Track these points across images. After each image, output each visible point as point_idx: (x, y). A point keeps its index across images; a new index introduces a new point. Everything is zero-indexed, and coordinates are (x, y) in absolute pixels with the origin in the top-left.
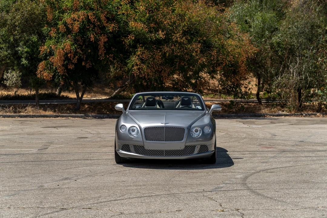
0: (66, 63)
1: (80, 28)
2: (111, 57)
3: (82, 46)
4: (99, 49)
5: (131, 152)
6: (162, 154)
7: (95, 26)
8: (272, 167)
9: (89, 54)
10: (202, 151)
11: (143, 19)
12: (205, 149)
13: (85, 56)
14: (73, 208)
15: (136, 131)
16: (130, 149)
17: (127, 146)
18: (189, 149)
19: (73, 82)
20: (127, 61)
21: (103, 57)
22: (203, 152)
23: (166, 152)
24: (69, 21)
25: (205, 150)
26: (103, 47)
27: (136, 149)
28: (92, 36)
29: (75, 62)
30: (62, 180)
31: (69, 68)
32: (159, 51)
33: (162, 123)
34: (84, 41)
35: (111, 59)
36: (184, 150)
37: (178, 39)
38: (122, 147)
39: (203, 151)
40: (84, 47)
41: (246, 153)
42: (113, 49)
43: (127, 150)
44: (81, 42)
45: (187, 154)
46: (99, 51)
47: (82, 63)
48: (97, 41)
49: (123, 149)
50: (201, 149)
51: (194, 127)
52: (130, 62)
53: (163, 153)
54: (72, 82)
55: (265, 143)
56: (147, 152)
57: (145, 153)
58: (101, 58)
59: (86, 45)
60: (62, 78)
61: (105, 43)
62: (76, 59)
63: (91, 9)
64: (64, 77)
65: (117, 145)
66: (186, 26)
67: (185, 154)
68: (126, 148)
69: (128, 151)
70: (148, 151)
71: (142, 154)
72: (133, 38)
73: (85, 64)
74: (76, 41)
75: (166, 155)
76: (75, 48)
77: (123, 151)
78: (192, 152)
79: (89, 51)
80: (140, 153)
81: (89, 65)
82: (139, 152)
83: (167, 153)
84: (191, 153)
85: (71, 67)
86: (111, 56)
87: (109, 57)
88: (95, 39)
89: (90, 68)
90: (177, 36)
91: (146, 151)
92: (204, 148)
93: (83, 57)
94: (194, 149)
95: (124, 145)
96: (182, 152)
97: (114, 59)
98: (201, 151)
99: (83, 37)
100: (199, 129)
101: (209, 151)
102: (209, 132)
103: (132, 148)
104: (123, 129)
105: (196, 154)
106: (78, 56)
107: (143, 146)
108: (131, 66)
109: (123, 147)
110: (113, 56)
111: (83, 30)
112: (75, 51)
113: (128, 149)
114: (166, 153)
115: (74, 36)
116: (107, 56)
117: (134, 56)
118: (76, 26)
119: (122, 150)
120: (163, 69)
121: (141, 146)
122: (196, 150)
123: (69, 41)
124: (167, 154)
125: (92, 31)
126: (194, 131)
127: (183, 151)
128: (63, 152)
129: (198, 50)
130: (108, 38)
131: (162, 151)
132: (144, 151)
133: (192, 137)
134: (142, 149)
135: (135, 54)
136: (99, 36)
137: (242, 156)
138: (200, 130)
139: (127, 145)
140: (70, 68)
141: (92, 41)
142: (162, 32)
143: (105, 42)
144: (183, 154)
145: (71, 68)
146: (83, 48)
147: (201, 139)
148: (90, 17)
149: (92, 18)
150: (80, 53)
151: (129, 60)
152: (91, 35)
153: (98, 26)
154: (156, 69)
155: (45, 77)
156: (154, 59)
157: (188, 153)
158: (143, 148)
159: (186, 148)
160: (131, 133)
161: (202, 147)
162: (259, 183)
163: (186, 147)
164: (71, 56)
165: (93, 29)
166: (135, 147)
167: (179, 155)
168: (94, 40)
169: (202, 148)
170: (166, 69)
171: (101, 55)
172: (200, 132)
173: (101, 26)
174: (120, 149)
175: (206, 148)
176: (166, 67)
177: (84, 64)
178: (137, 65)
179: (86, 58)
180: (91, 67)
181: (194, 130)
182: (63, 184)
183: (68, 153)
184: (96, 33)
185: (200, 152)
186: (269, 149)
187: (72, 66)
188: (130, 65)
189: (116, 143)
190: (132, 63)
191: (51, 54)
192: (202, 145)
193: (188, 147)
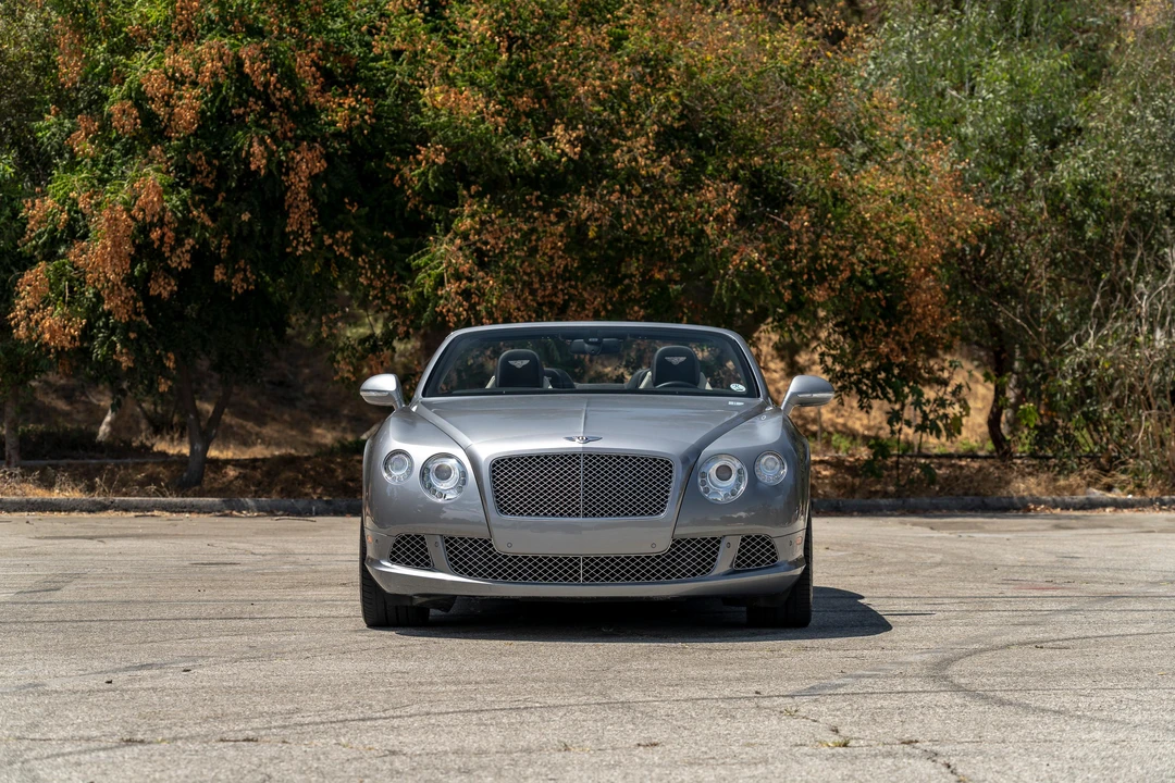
0: (142, 272)
1: (203, 112)
2: (345, 244)
3: (213, 194)
4: (290, 206)
5: (433, 569)
6: (571, 575)
7: (270, 107)
8: (1062, 636)
9: (245, 232)
10: (749, 565)
11: (483, 76)
12: (763, 554)
13: (226, 242)
14: (175, 739)
15: (455, 475)
16: (427, 557)
17: (418, 543)
18: (693, 554)
19: (172, 357)
20: (414, 260)
21: (305, 243)
22: (753, 566)
23: (587, 564)
24: (155, 85)
25: (763, 561)
26: (305, 200)
27: (456, 556)
28: (256, 148)
29: (180, 264)
30: (127, 669)
31: (152, 293)
32: (553, 218)
33: (571, 439)
34: (222, 174)
35: (342, 250)
36: (669, 557)
37: (637, 161)
38: (395, 546)
39: (754, 561)
40: (220, 198)
41: (946, 601)
42: (353, 207)
43: (413, 561)
44: (207, 176)
45: (684, 575)
46: (286, 215)
47: (214, 269)
48: (280, 173)
49: (399, 556)
50: (744, 554)
51: (715, 456)
52: (426, 264)
53: (576, 571)
54: (168, 358)
55: (1029, 577)
56: (505, 564)
57: (495, 571)
58: (296, 248)
59: (229, 190)
60: (125, 342)
61: (314, 178)
62: (187, 251)
63: (254, 32)
64: (132, 336)
65: (369, 540)
66: (675, 107)
67: (674, 575)
68: (410, 549)
69: (418, 564)
70: (510, 560)
71: (480, 575)
72: (441, 160)
73: (225, 274)
74: (184, 172)
75: (587, 579)
76: (184, 202)
77: (399, 563)
78: (704, 567)
79: (246, 217)
80: (475, 571)
81: (245, 280)
82: (470, 567)
83: (592, 568)
84: (699, 571)
85: (163, 288)
86: (342, 237)
87: (336, 242)
88: (269, 161)
89: (246, 291)
90: (634, 151)
91: (500, 560)
92: (757, 551)
93: (219, 247)
94: (714, 553)
95: (403, 538)
96: (658, 564)
97: (357, 252)
98: (744, 561)
99: (218, 156)
100: (735, 465)
101: (782, 564)
102: (778, 479)
103: (437, 552)
104: (398, 469)
105: (721, 577)
106: (194, 238)
107: (486, 542)
108: (429, 283)
109: (399, 549)
110: (353, 238)
111: (217, 122)
112: (184, 215)
113: (417, 557)
114: (587, 571)
115: (178, 150)
116: (326, 237)
117: (447, 239)
118: (187, 109)
119: (393, 561)
120: (571, 298)
121: (476, 542)
122: (725, 559)
123: (157, 170)
124: (592, 575)
125: (259, 126)
126: (714, 476)
127: (663, 560)
128: (127, 599)
129: (726, 212)
130: (328, 157)
131: (571, 560)
132: (490, 560)
133: (706, 500)
134: (480, 553)
135: (447, 230)
136: (286, 151)
137: (929, 608)
138: (739, 471)
139: (413, 539)
140: (160, 294)
141: (255, 171)
142: (566, 130)
143: (317, 175)
144: (664, 575)
145: (165, 294)
146: (218, 203)
147: (743, 514)
148: (247, 63)
149: (255, 69)
150: (204, 227)
151: (423, 254)
152: (251, 146)
153: (286, 103)
154: (543, 297)
155: (47, 336)
156: (533, 251)
157: (689, 571)
158: (486, 549)
159: (679, 550)
160: (431, 485)
161: (748, 544)
162: (1005, 674)
163: (679, 542)
164: (164, 235)
165: (261, 117)
166: (452, 545)
167: (648, 578)
168: (267, 166)
169: (749, 551)
170: (586, 295)
171: (297, 235)
172: (739, 480)
173: (296, 104)
174: (384, 559)
175: (768, 550)
176: (585, 289)
177: (220, 277)
178: (458, 277)
179: (229, 248)
180: (252, 287)
181: (712, 470)
182: (132, 680)
183: (150, 602)
184: (272, 136)
185: (738, 565)
186: (1050, 593)
187: (169, 284)
188: (425, 281)
189: (367, 532)
190: (437, 268)
191: (75, 231)
192: (748, 537)
193: (689, 542)
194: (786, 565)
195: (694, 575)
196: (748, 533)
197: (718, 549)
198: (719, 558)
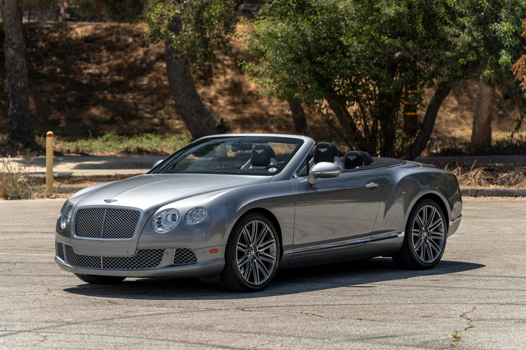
6: (98, 265)
10: (181, 262)
12: (189, 257)
17: (62, 247)
18: (149, 257)
22: (184, 263)
23: (104, 260)
25: (189, 261)
33: (106, 201)
36: (136, 258)
38: (58, 248)
39: (184, 261)
45: (144, 267)
49: (59, 253)
50: (178, 257)
51: (166, 210)
53: (100, 263)
56: (78, 259)
67: (139, 266)
77: (59, 256)
78: (155, 263)
80: (71, 261)
83: (106, 262)
84: (152, 265)
92: (185, 256)
94: (160, 256)
95: (59, 245)
96: (132, 261)
98: (178, 261)
101: (200, 262)
103: (65, 252)
105: (165, 266)
107: (73, 248)
109: (59, 250)
113: (62, 253)
114: (104, 264)
122: (168, 259)
124: (106, 265)
131: (98, 258)
132: (74, 257)
138: (179, 217)
144: (135, 266)
157: (147, 265)
159: (141, 254)
161: (180, 252)
163: (141, 251)
166: (67, 249)
169: (180, 256)
175: (191, 256)
185: (176, 262)
192: (180, 249)
193: (146, 251)
194: (202, 263)
195: (150, 267)
196: (180, 247)
197: (162, 255)
198: (162, 259)
